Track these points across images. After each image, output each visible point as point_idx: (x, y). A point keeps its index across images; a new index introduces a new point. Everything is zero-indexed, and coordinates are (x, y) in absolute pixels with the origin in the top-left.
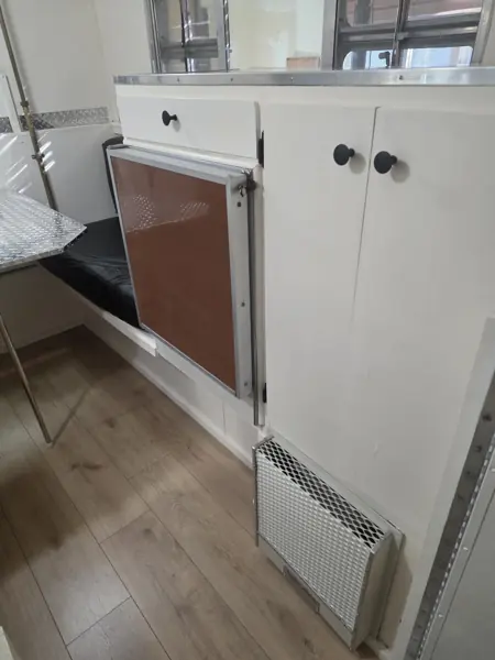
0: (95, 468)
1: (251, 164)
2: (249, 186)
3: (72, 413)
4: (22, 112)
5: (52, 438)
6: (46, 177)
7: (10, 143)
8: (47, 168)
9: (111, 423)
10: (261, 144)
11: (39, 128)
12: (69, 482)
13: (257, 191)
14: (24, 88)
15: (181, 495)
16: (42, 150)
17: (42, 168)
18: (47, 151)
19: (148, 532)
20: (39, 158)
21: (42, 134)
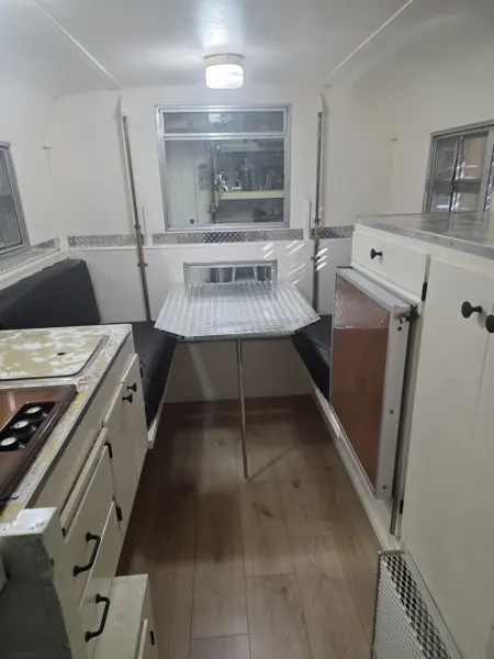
0: (268, 514)
1: (417, 299)
2: (413, 316)
3: (272, 463)
4: (313, 226)
5: (250, 475)
6: (316, 274)
7: (298, 248)
8: (319, 268)
9: (296, 484)
10: (425, 286)
11: (322, 237)
12: (247, 515)
13: (419, 321)
14: (320, 209)
15: (325, 576)
16: (319, 254)
17: (316, 267)
18: (323, 255)
19: (285, 590)
20: (315, 260)
21: (324, 242)
